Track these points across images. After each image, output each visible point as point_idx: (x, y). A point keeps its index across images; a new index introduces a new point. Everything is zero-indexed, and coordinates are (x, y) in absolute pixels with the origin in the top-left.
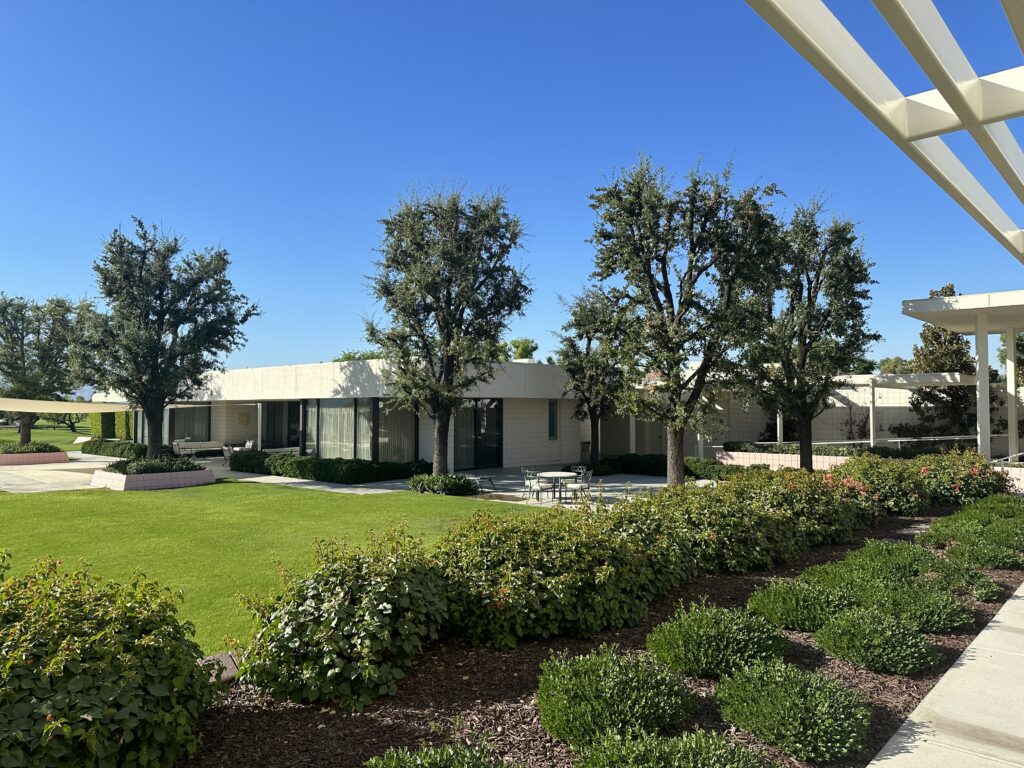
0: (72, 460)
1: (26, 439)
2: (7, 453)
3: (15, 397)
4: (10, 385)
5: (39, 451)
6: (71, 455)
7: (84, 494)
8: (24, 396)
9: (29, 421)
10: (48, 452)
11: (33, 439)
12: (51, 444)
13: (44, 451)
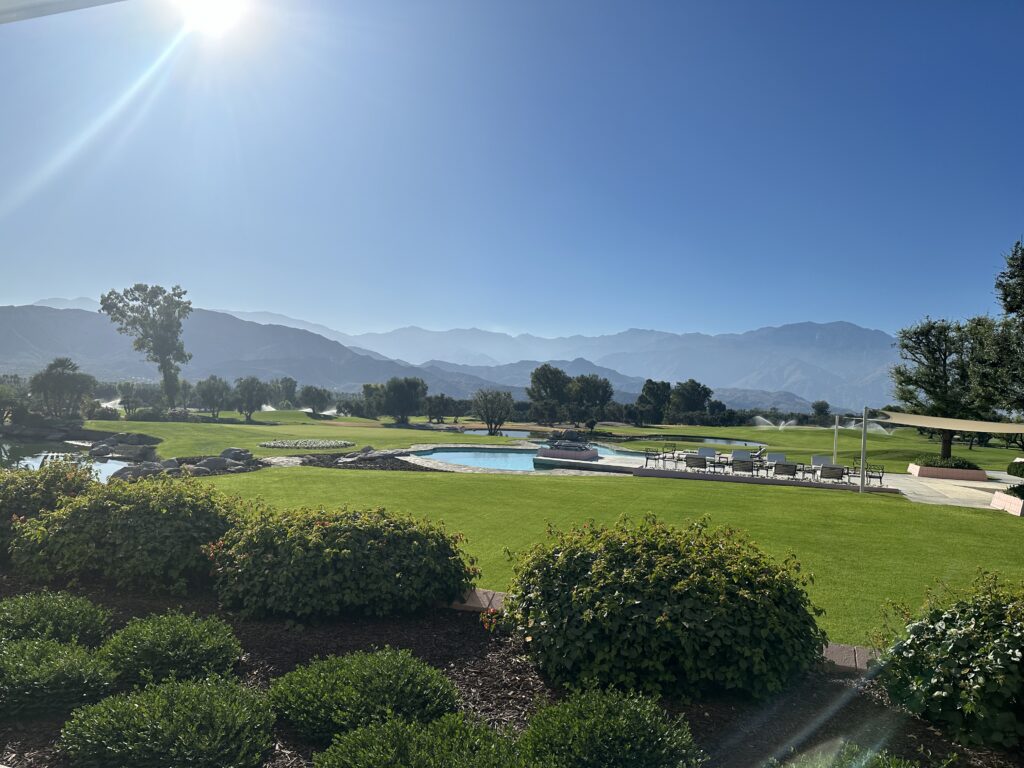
0: (991, 480)
1: (946, 453)
2: (927, 465)
3: (937, 416)
4: (931, 402)
5: (957, 466)
6: (990, 474)
7: (975, 513)
8: (946, 415)
9: (948, 436)
10: (967, 469)
11: (953, 454)
12: (971, 461)
13: (963, 468)
